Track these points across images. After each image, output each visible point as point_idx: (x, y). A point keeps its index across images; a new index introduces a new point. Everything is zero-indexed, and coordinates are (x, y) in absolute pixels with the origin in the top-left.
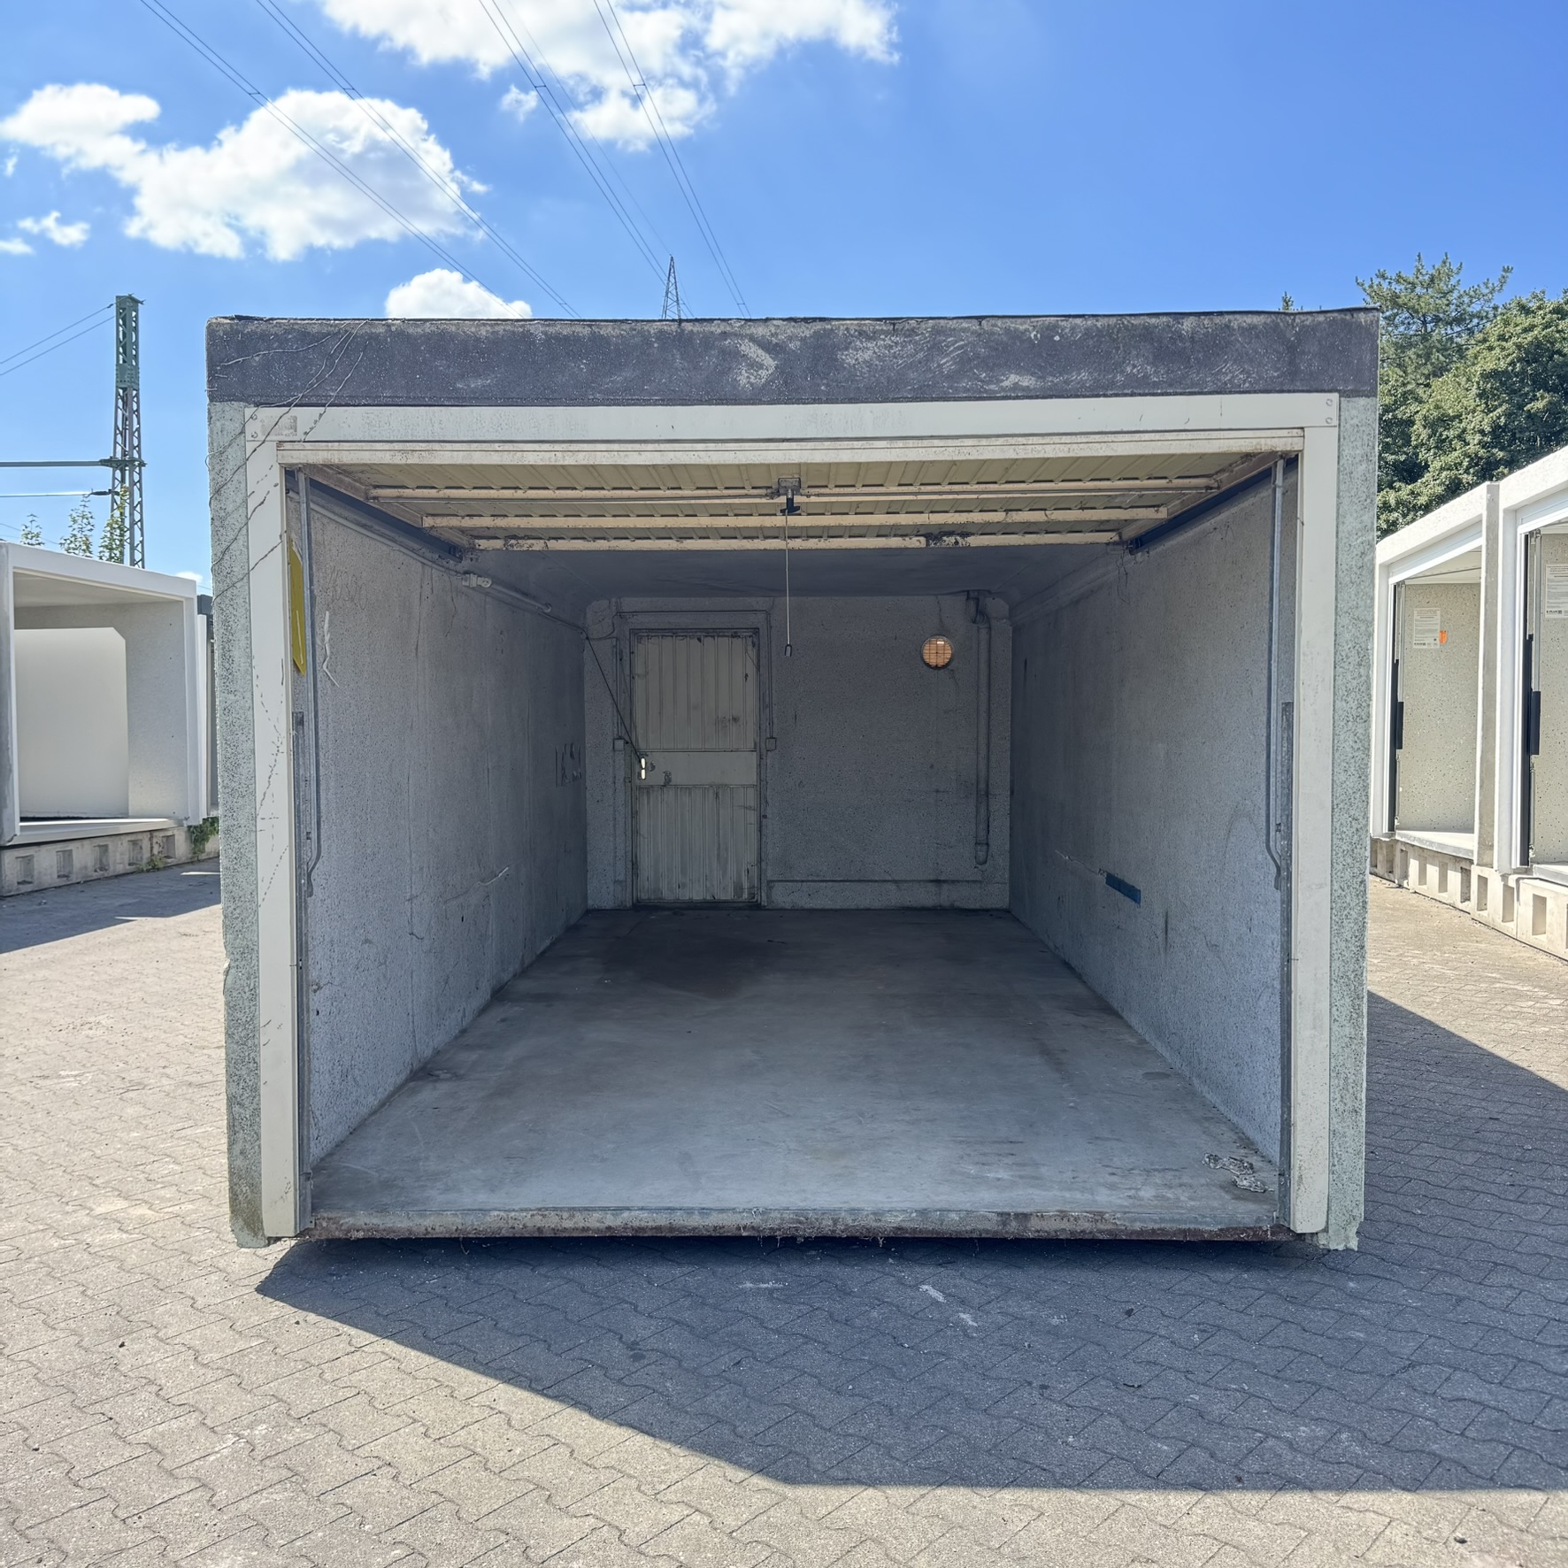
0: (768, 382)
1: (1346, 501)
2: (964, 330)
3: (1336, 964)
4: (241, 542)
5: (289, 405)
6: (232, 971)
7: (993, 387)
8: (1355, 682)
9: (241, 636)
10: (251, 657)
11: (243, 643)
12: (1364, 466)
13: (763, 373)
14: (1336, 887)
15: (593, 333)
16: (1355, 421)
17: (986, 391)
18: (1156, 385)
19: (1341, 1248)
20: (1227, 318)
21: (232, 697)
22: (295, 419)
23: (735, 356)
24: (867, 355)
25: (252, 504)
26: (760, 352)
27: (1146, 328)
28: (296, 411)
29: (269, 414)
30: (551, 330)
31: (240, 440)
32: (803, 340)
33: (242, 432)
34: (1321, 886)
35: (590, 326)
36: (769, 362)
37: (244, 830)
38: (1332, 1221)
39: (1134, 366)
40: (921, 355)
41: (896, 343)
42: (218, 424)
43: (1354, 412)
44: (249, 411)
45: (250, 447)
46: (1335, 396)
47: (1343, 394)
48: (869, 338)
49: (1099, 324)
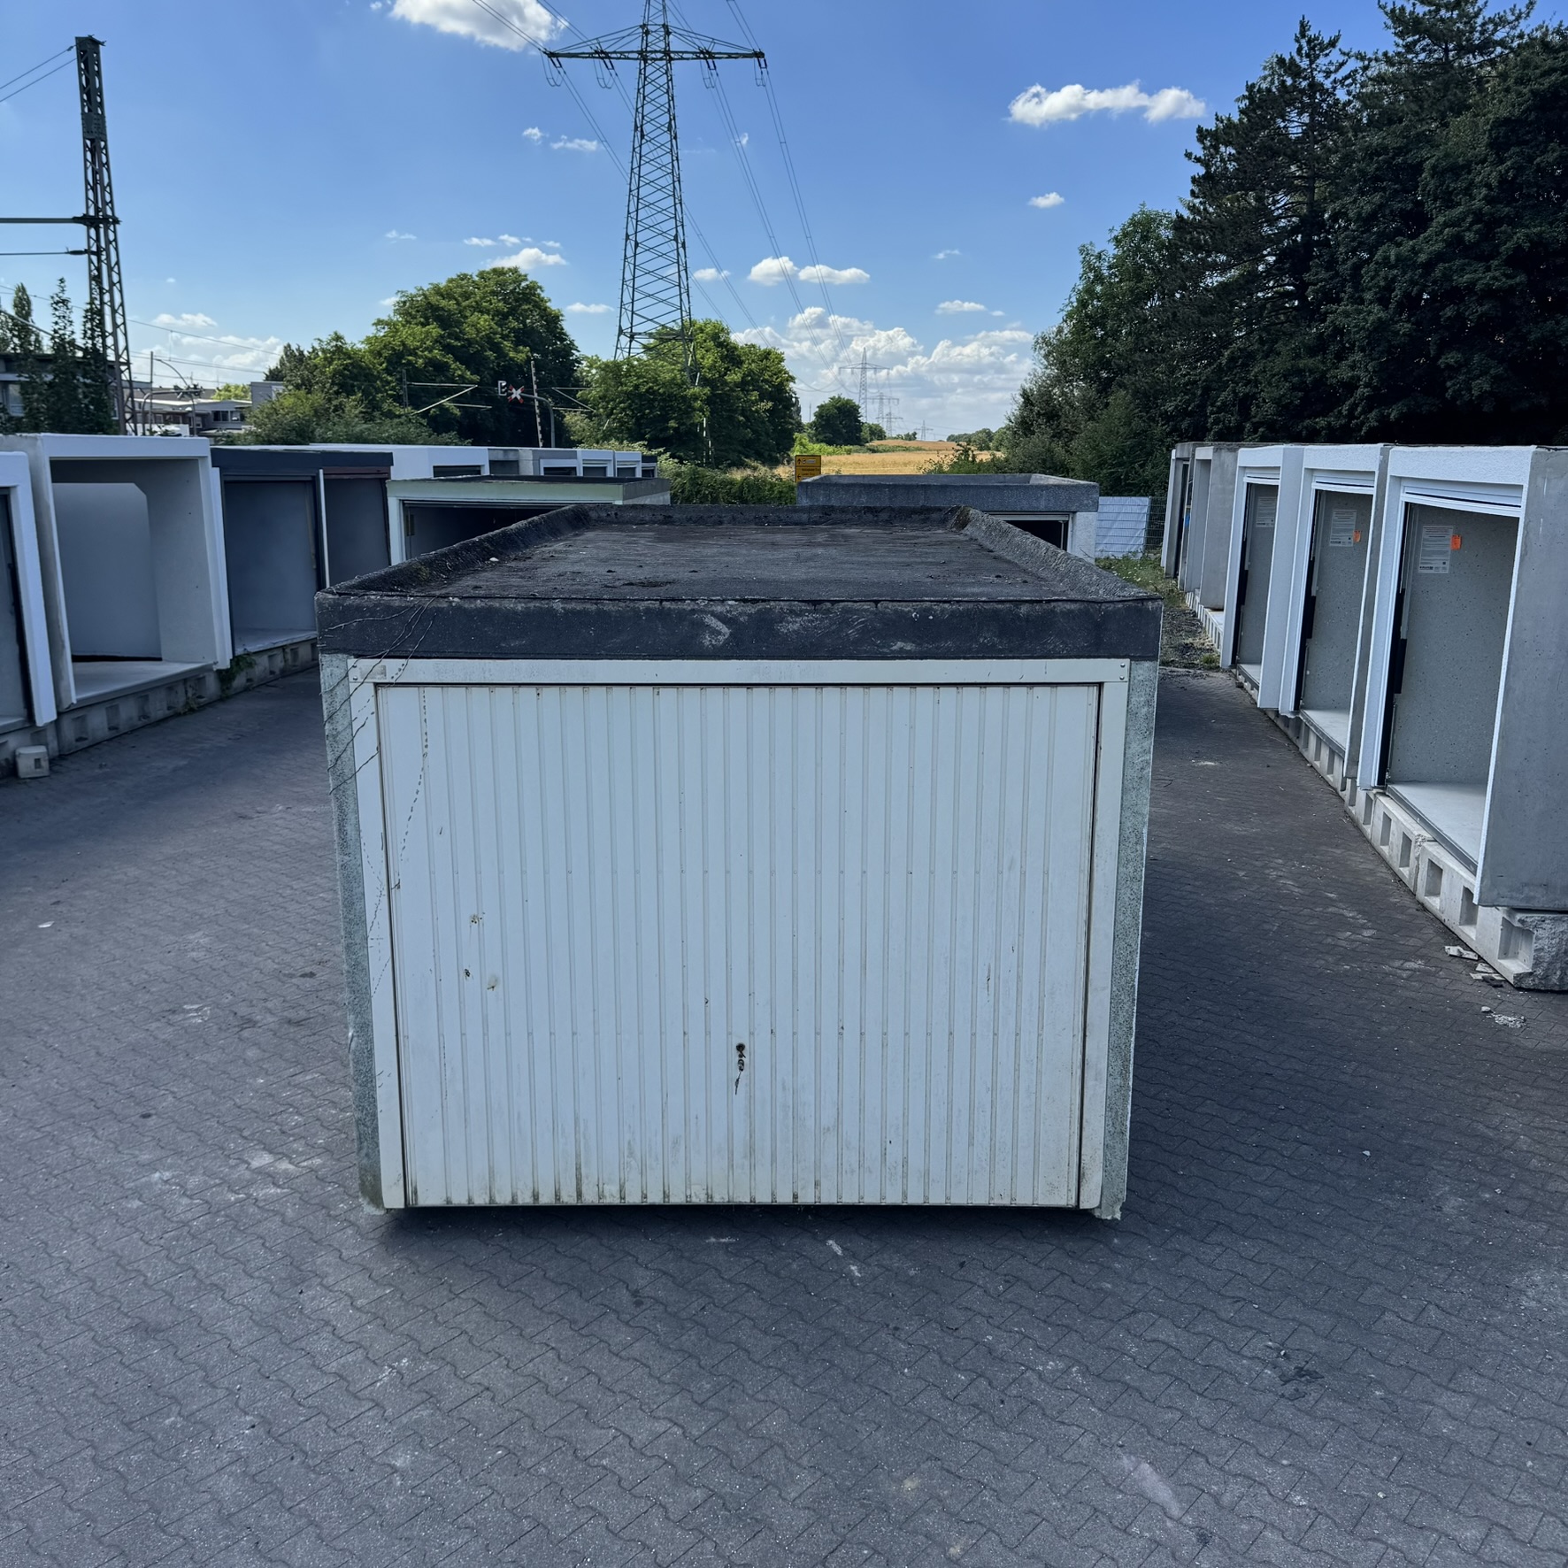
0: (724, 644)
1: (1132, 733)
2: (866, 610)
3: (1113, 1039)
4: (349, 752)
5: (379, 657)
6: (355, 1039)
7: (885, 650)
8: (1133, 855)
9: (351, 817)
10: (359, 831)
11: (353, 821)
12: (1146, 709)
13: (720, 637)
14: (1115, 989)
15: (598, 609)
16: (1141, 678)
17: (880, 653)
18: (1001, 651)
19: (1109, 1218)
20: (1053, 604)
21: (347, 858)
22: (385, 667)
23: (702, 626)
24: (796, 627)
25: (356, 726)
26: (719, 623)
27: (996, 612)
28: (386, 662)
29: (366, 664)
30: (569, 606)
31: (345, 682)
32: (750, 615)
33: (347, 675)
34: (1104, 989)
35: (596, 604)
36: (725, 630)
37: (358, 946)
38: (1104, 1201)
39: (985, 638)
40: (834, 627)
41: (817, 619)
42: (328, 670)
43: (1141, 672)
44: (351, 661)
45: (352, 686)
46: (1126, 662)
47: (1133, 658)
48: (798, 615)
49: (961, 608)
